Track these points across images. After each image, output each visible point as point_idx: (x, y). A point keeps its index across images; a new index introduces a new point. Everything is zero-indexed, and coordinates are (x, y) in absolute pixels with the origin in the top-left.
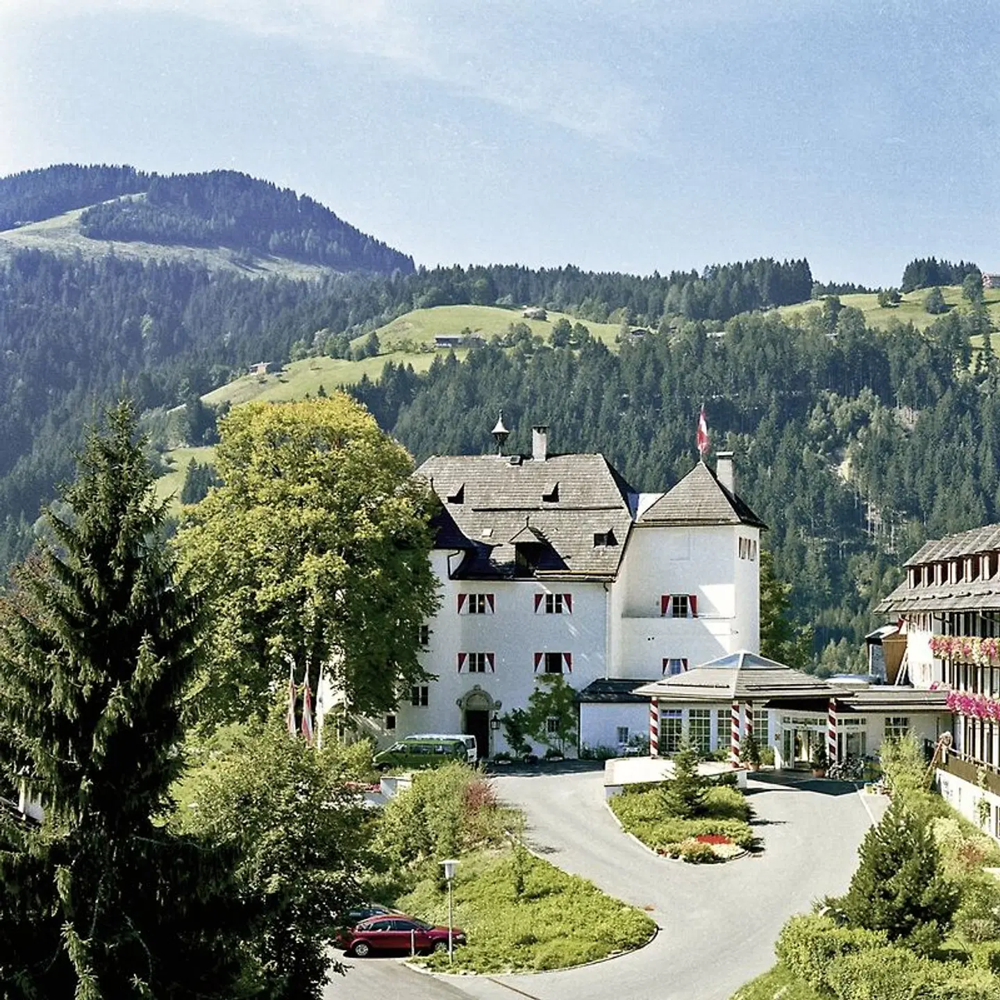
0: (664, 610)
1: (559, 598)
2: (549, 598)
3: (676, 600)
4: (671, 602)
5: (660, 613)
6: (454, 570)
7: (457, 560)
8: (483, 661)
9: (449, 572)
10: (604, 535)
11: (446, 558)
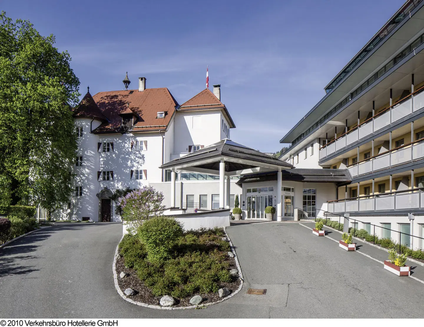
0: (190, 151)
1: (142, 142)
3: (195, 147)
4: (193, 148)
6: (93, 130)
7: (96, 124)
8: (109, 175)
9: (91, 129)
10: (163, 113)
11: (90, 122)
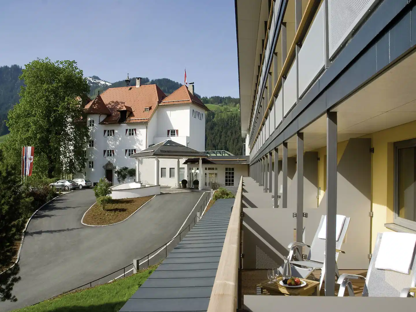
0: (168, 134)
1: (133, 130)
2: (130, 130)
3: (172, 131)
4: (170, 132)
5: (167, 136)
6: (101, 121)
7: (103, 118)
8: (111, 153)
9: (99, 121)
10: (148, 108)
11: (99, 117)
